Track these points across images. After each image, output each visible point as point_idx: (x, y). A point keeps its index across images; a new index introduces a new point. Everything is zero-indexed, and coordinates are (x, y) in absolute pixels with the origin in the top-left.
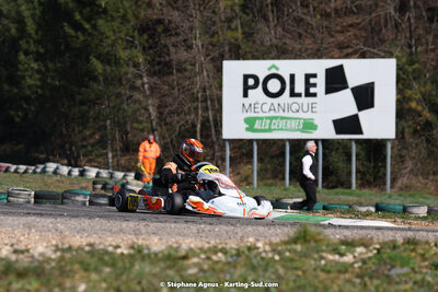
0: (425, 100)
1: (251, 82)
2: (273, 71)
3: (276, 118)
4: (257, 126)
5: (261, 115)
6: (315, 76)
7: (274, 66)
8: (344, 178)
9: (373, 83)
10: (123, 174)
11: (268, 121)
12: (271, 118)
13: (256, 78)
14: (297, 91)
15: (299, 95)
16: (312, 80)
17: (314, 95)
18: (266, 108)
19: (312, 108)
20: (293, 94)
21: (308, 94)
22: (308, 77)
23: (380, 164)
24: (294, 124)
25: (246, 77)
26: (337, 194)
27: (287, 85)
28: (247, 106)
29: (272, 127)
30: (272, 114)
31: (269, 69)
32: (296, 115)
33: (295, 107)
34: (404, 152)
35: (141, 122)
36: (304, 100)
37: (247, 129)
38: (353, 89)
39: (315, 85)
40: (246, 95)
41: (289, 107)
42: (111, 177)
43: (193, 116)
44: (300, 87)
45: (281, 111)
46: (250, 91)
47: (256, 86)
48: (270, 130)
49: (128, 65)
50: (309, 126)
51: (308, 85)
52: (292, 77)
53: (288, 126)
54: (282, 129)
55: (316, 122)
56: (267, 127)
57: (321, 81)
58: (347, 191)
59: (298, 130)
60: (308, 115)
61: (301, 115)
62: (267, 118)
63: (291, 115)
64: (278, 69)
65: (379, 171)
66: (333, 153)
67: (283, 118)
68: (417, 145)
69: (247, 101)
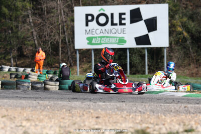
0: (182, 26)
1: (90, 18)
2: (102, 12)
3: (104, 37)
4: (94, 41)
5: (96, 35)
6: (124, 14)
7: (102, 9)
8: (139, 69)
9: (156, 17)
10: (23, 69)
11: (100, 39)
12: (101, 37)
13: (92, 16)
14: (115, 22)
15: (116, 24)
16: (123, 16)
17: (124, 24)
18: (98, 32)
19: (123, 31)
20: (113, 24)
21: (121, 24)
22: (121, 15)
23: (159, 61)
24: (113, 40)
25: (87, 15)
26: (138, 77)
27: (110, 19)
28: (88, 31)
29: (102, 42)
30: (102, 35)
31: (99, 11)
32: (115, 35)
33: (114, 31)
34: (172, 54)
35: (29, 41)
36: (119, 27)
37: (88, 44)
38: (145, 21)
39: (124, 19)
40: (87, 25)
41: (111, 31)
42: (17, 70)
43: (57, 37)
44: (116, 20)
45: (106, 33)
46: (89, 23)
47: (92, 20)
48: (100, 44)
49: (22, 10)
50: (122, 41)
51: (121, 19)
52: (112, 15)
53: (110, 41)
54: (107, 43)
55: (125, 39)
56: (99, 42)
57: (128, 17)
58: (144, 75)
59: (116, 43)
60: (121, 35)
61: (117, 35)
62: (99, 37)
63: (112, 35)
64: (104, 11)
65: (159, 64)
66: (133, 56)
67: (107, 37)
68: (178, 50)
69: (87, 28)
